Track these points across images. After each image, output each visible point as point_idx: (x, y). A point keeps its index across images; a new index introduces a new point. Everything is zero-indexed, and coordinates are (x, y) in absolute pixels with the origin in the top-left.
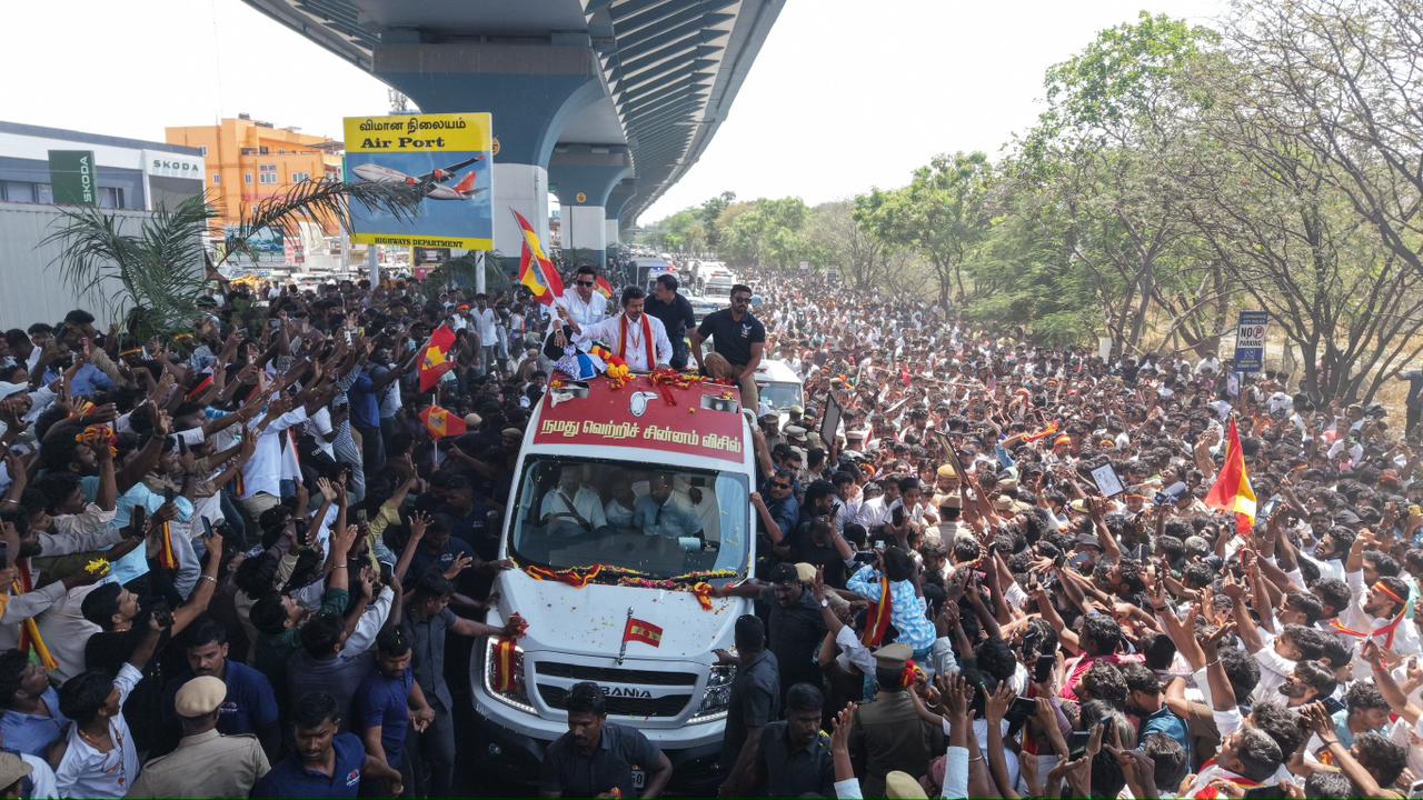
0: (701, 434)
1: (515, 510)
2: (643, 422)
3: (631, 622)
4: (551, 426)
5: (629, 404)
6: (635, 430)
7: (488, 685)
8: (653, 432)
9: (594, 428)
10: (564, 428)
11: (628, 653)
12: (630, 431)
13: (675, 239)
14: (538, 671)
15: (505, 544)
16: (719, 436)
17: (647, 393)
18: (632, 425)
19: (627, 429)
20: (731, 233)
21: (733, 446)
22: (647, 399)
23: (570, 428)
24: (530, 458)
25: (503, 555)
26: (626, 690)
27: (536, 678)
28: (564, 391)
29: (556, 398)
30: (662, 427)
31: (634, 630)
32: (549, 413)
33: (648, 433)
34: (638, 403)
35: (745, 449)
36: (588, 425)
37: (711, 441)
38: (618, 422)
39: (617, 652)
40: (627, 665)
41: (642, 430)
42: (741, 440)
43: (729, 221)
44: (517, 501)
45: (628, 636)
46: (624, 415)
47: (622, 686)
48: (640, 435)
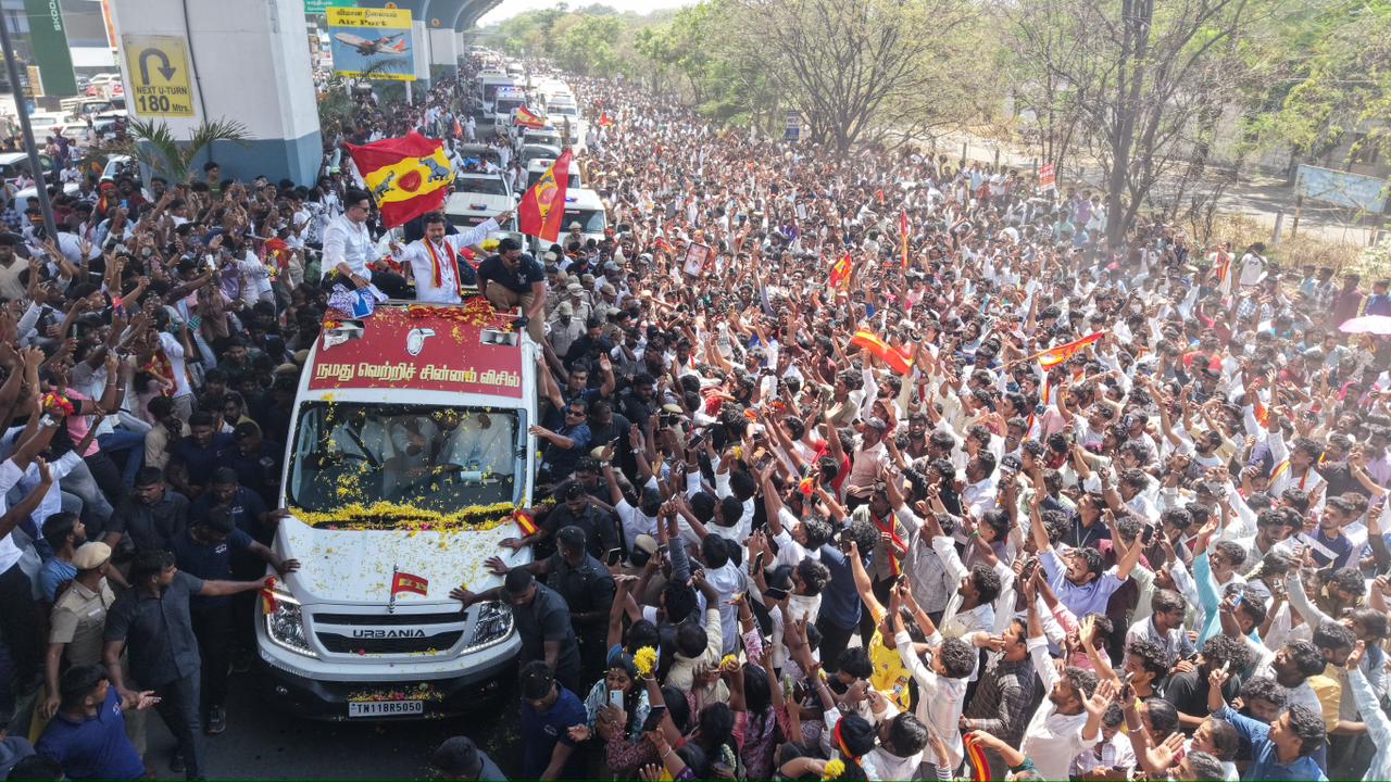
0: (479, 371)
1: (293, 459)
2: (420, 361)
3: (397, 576)
4: (325, 371)
5: (405, 344)
6: (412, 370)
7: (271, 633)
8: (431, 372)
9: (370, 371)
10: (339, 372)
11: (397, 600)
12: (405, 371)
13: (516, 42)
14: (316, 621)
15: (283, 494)
16: (498, 372)
17: (424, 330)
18: (408, 366)
19: (403, 370)
20: (564, 42)
21: (512, 382)
22: (424, 337)
23: (344, 372)
24: (306, 406)
25: (282, 505)
26: (401, 632)
27: (315, 627)
28: (340, 333)
29: (329, 340)
30: (438, 367)
31: (402, 582)
32: (322, 357)
33: (425, 372)
34: (415, 341)
35: (524, 383)
36: (364, 367)
37: (490, 378)
38: (394, 363)
39: (388, 601)
40: (397, 611)
41: (419, 371)
42: (520, 374)
43: (562, 31)
44: (294, 450)
45: (396, 588)
46: (399, 355)
47: (397, 628)
48: (416, 376)
